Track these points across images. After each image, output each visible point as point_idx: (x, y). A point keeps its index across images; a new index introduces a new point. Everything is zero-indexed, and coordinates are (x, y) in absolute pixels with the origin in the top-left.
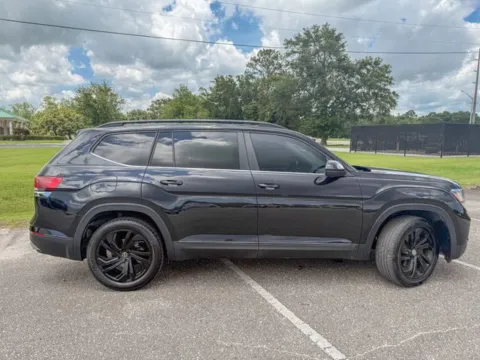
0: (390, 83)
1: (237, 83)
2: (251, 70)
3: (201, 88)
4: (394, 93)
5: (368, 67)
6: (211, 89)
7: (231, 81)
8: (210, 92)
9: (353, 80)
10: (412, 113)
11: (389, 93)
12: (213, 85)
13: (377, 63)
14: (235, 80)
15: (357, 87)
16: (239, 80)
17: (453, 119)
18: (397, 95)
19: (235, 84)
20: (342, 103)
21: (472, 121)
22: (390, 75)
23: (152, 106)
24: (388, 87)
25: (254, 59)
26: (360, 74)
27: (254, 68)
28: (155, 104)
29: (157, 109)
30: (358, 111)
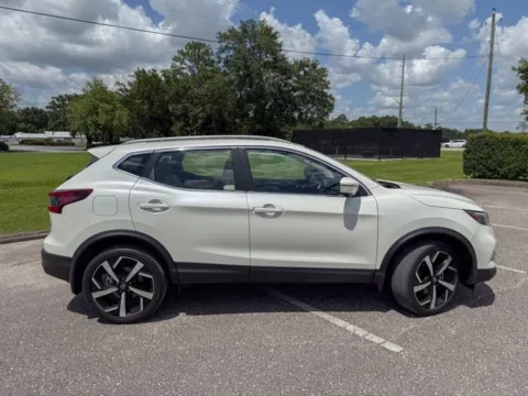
0: (327, 87)
1: (163, 78)
2: (178, 64)
3: (118, 83)
4: (330, 96)
5: (306, 69)
6: (130, 84)
7: (155, 76)
8: (129, 88)
9: (290, 81)
10: (342, 117)
11: (326, 96)
12: (133, 80)
13: (314, 66)
14: (160, 75)
15: (295, 90)
16: (164, 75)
17: (381, 124)
18: (333, 99)
19: (160, 80)
20: (280, 106)
21: (399, 126)
22: (327, 79)
23: (53, 102)
24: (325, 90)
25: (181, 52)
26: (298, 76)
27: (182, 62)
28: (58, 100)
29: (59, 106)
30: (296, 115)
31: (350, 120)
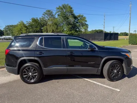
0: (86, 22)
3: (27, 22)
4: (87, 24)
5: (80, 17)
7: (38, 19)
8: (30, 23)
9: (76, 21)
11: (86, 24)
13: (82, 16)
15: (77, 23)
16: (40, 19)
19: (39, 21)
22: (86, 20)
25: (45, 13)
26: (78, 19)
27: (45, 16)
28: (7, 27)
29: (7, 28)
30: (78, 30)
31: (89, 31)
